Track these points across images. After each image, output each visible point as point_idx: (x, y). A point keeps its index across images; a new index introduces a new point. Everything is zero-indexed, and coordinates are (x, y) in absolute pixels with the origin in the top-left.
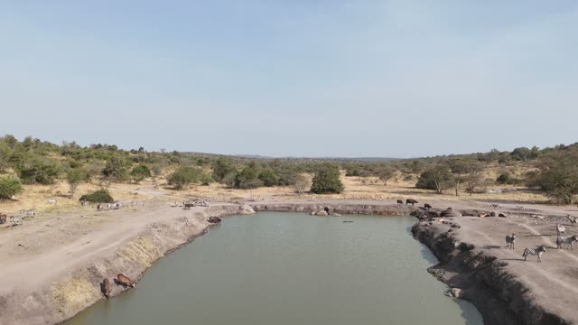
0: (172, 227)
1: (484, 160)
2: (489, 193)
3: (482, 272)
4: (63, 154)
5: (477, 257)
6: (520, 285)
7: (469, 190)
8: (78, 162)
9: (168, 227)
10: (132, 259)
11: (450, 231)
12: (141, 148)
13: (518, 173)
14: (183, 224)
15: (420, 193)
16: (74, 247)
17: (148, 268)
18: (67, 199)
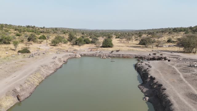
0: (49, 66)
1: (164, 32)
2: (164, 47)
3: (157, 91)
4: (15, 30)
5: (155, 84)
6: (169, 101)
7: (157, 46)
8: (20, 34)
9: (48, 66)
10: (31, 83)
11: (148, 69)
12: (44, 27)
13: (175, 38)
14: (54, 64)
15: (140, 47)
16: (9, 79)
17: (38, 86)
18: (14, 51)
